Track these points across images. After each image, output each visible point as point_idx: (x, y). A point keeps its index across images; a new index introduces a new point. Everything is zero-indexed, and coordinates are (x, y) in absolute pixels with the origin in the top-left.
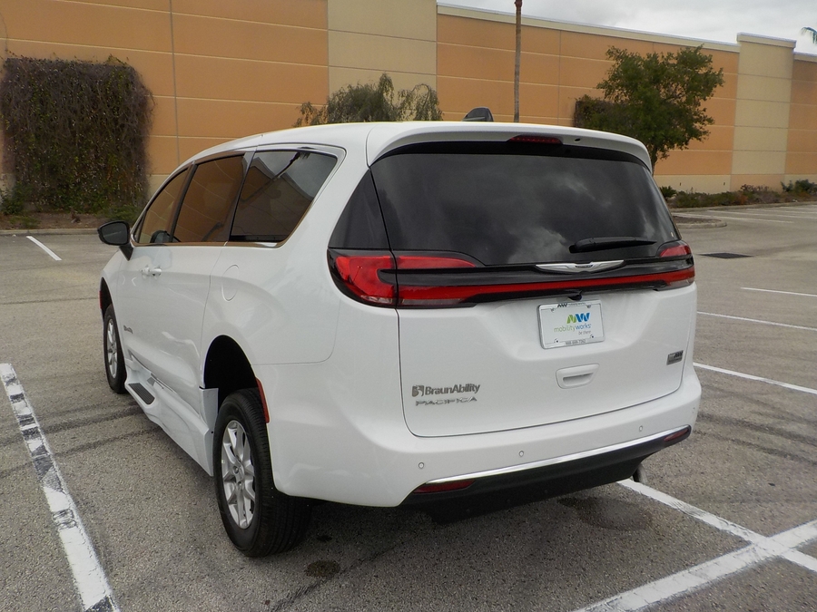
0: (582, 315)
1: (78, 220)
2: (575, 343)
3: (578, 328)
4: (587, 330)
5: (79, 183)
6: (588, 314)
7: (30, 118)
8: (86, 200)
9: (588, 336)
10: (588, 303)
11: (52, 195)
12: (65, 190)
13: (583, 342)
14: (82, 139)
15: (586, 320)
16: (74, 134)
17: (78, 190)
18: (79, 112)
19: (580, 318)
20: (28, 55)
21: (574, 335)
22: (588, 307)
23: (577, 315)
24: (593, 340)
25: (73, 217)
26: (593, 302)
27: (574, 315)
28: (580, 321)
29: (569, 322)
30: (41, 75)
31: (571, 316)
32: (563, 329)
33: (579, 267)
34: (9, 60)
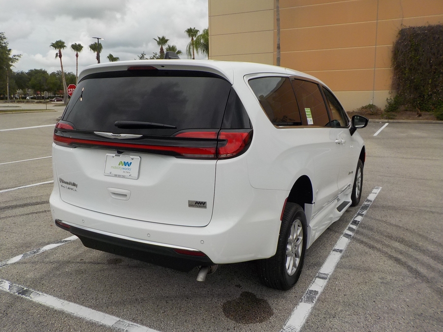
0: (127, 163)
1: (420, 115)
2: (119, 176)
3: (123, 169)
4: (128, 171)
5: (431, 95)
6: (131, 163)
7: (407, 59)
8: (434, 104)
9: (128, 174)
10: (132, 157)
11: (414, 102)
12: (422, 99)
13: (124, 177)
14: (436, 69)
15: (129, 166)
16: (431, 66)
17: (430, 99)
18: (436, 54)
19: (125, 164)
20: (413, 25)
21: (120, 172)
22: (133, 159)
23: (125, 162)
24: (130, 177)
25: (418, 114)
26: (135, 157)
27: (123, 162)
28: (125, 165)
29: (119, 165)
30: (418, 35)
31: (121, 162)
32: (115, 168)
33: (113, 135)
34: (402, 30)
